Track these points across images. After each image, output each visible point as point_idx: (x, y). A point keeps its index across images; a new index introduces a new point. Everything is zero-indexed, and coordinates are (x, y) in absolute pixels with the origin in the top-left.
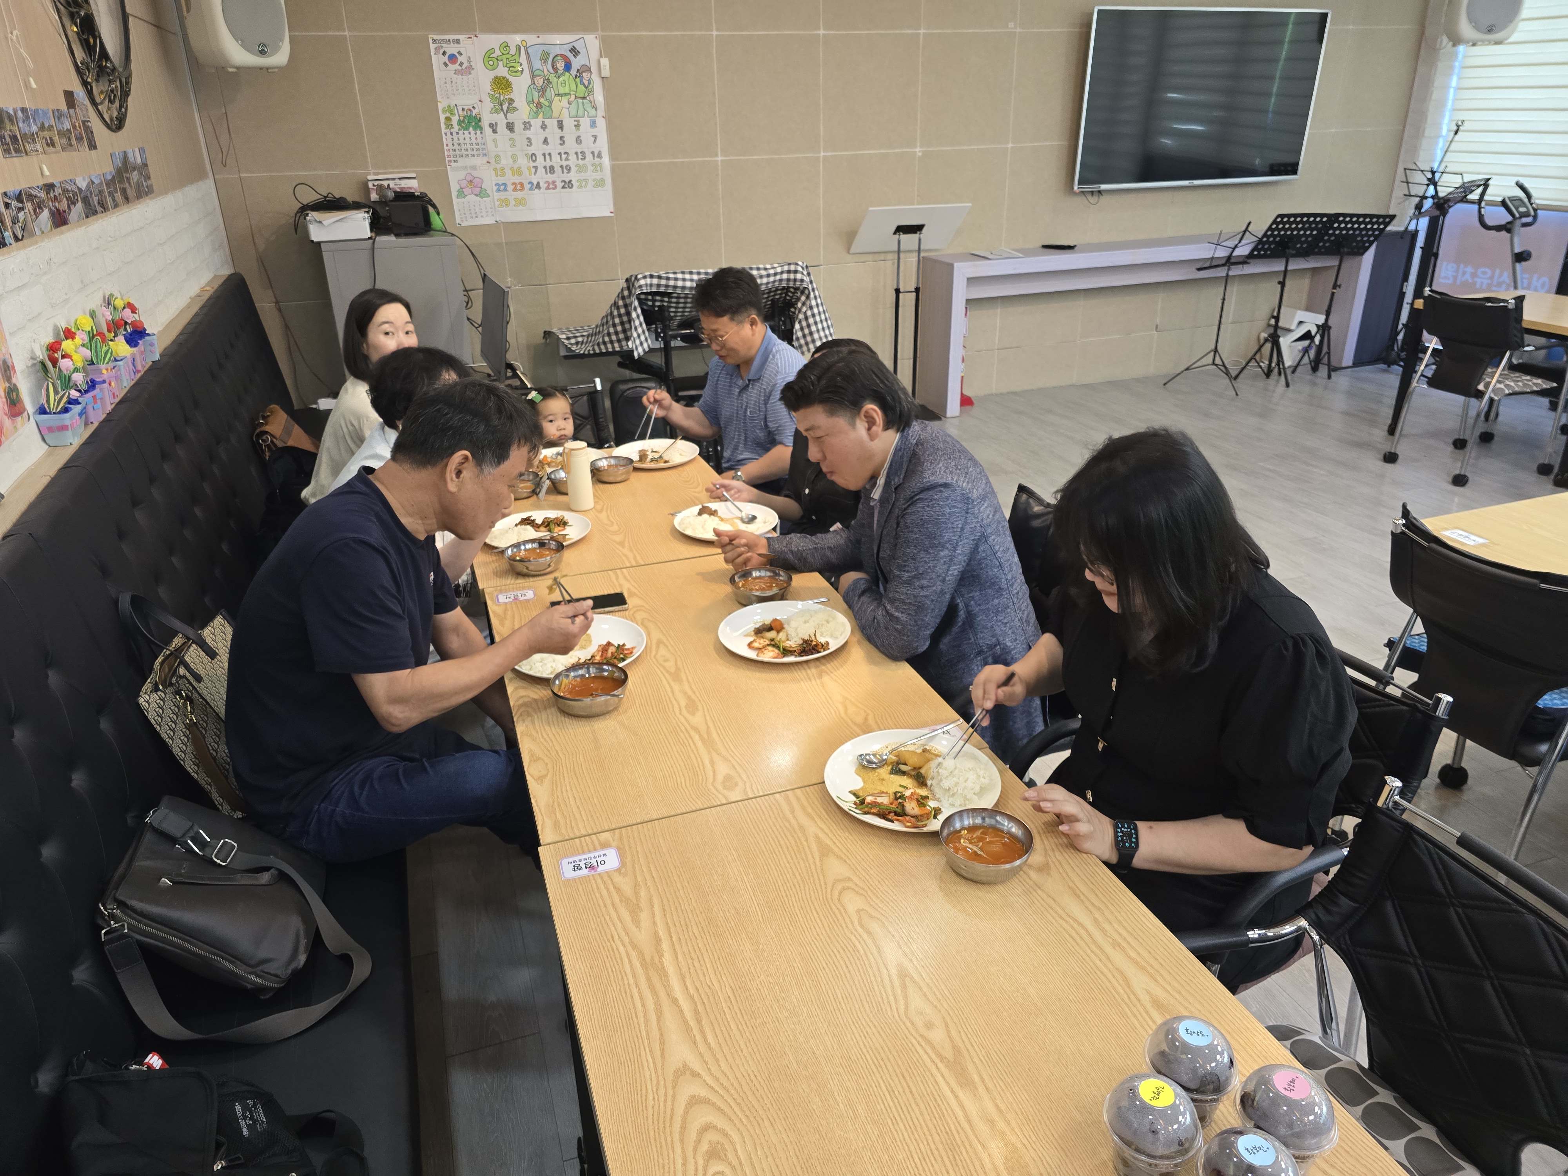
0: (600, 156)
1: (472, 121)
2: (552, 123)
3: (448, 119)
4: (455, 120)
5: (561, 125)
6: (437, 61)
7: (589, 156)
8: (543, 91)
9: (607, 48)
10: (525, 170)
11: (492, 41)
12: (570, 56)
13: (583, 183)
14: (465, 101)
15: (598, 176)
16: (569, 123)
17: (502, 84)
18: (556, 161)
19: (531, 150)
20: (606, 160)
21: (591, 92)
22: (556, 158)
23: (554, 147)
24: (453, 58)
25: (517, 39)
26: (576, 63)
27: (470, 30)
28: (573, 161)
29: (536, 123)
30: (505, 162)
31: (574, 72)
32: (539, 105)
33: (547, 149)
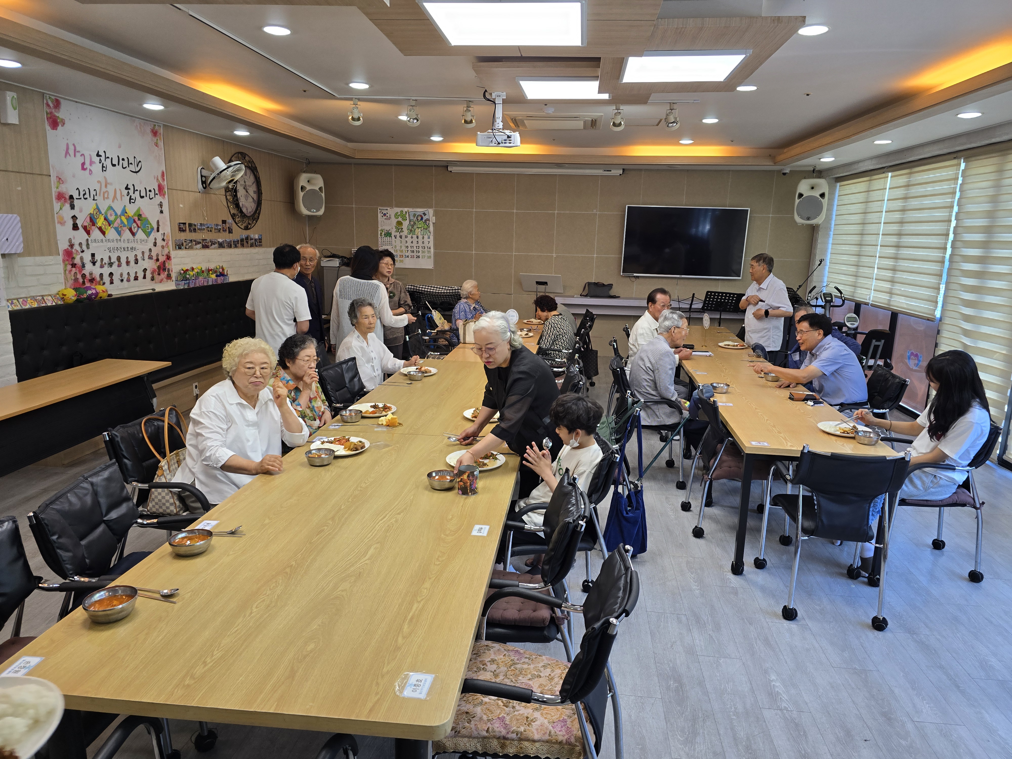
0: (430, 248)
1: (388, 234)
2: (415, 237)
3: (381, 233)
4: (383, 233)
5: (418, 237)
6: (380, 215)
7: (426, 248)
8: (413, 226)
9: (436, 214)
10: (404, 251)
11: (398, 210)
12: (423, 215)
13: (423, 257)
14: (387, 228)
15: (429, 255)
16: (421, 237)
17: (399, 223)
18: (415, 249)
19: (407, 245)
20: (432, 250)
21: (429, 227)
22: (415, 248)
23: (415, 244)
24: (385, 215)
25: (406, 209)
26: (425, 218)
27: (391, 206)
28: (420, 249)
29: (410, 236)
30: (398, 248)
31: (424, 220)
32: (411, 230)
33: (412, 245)
